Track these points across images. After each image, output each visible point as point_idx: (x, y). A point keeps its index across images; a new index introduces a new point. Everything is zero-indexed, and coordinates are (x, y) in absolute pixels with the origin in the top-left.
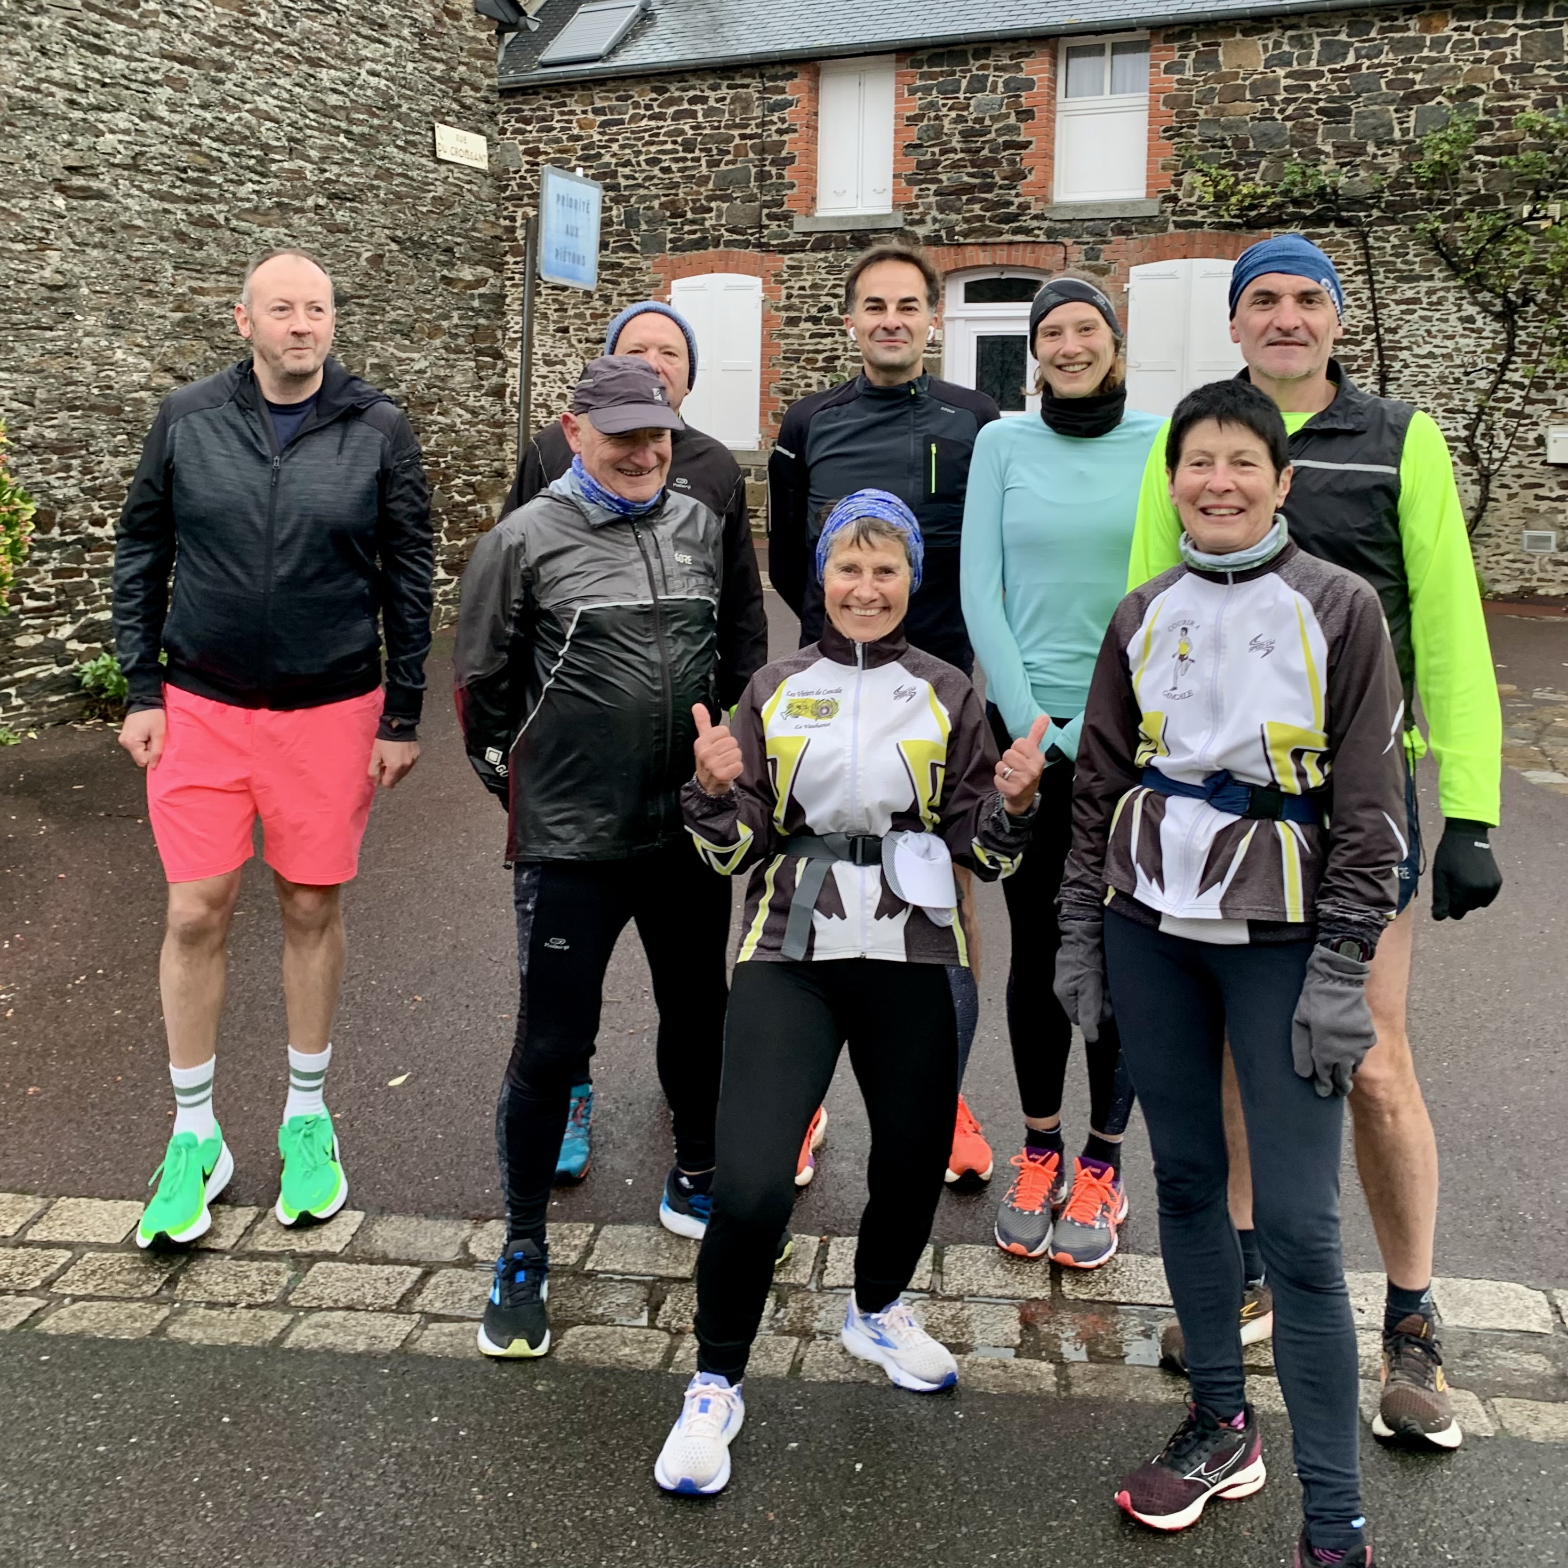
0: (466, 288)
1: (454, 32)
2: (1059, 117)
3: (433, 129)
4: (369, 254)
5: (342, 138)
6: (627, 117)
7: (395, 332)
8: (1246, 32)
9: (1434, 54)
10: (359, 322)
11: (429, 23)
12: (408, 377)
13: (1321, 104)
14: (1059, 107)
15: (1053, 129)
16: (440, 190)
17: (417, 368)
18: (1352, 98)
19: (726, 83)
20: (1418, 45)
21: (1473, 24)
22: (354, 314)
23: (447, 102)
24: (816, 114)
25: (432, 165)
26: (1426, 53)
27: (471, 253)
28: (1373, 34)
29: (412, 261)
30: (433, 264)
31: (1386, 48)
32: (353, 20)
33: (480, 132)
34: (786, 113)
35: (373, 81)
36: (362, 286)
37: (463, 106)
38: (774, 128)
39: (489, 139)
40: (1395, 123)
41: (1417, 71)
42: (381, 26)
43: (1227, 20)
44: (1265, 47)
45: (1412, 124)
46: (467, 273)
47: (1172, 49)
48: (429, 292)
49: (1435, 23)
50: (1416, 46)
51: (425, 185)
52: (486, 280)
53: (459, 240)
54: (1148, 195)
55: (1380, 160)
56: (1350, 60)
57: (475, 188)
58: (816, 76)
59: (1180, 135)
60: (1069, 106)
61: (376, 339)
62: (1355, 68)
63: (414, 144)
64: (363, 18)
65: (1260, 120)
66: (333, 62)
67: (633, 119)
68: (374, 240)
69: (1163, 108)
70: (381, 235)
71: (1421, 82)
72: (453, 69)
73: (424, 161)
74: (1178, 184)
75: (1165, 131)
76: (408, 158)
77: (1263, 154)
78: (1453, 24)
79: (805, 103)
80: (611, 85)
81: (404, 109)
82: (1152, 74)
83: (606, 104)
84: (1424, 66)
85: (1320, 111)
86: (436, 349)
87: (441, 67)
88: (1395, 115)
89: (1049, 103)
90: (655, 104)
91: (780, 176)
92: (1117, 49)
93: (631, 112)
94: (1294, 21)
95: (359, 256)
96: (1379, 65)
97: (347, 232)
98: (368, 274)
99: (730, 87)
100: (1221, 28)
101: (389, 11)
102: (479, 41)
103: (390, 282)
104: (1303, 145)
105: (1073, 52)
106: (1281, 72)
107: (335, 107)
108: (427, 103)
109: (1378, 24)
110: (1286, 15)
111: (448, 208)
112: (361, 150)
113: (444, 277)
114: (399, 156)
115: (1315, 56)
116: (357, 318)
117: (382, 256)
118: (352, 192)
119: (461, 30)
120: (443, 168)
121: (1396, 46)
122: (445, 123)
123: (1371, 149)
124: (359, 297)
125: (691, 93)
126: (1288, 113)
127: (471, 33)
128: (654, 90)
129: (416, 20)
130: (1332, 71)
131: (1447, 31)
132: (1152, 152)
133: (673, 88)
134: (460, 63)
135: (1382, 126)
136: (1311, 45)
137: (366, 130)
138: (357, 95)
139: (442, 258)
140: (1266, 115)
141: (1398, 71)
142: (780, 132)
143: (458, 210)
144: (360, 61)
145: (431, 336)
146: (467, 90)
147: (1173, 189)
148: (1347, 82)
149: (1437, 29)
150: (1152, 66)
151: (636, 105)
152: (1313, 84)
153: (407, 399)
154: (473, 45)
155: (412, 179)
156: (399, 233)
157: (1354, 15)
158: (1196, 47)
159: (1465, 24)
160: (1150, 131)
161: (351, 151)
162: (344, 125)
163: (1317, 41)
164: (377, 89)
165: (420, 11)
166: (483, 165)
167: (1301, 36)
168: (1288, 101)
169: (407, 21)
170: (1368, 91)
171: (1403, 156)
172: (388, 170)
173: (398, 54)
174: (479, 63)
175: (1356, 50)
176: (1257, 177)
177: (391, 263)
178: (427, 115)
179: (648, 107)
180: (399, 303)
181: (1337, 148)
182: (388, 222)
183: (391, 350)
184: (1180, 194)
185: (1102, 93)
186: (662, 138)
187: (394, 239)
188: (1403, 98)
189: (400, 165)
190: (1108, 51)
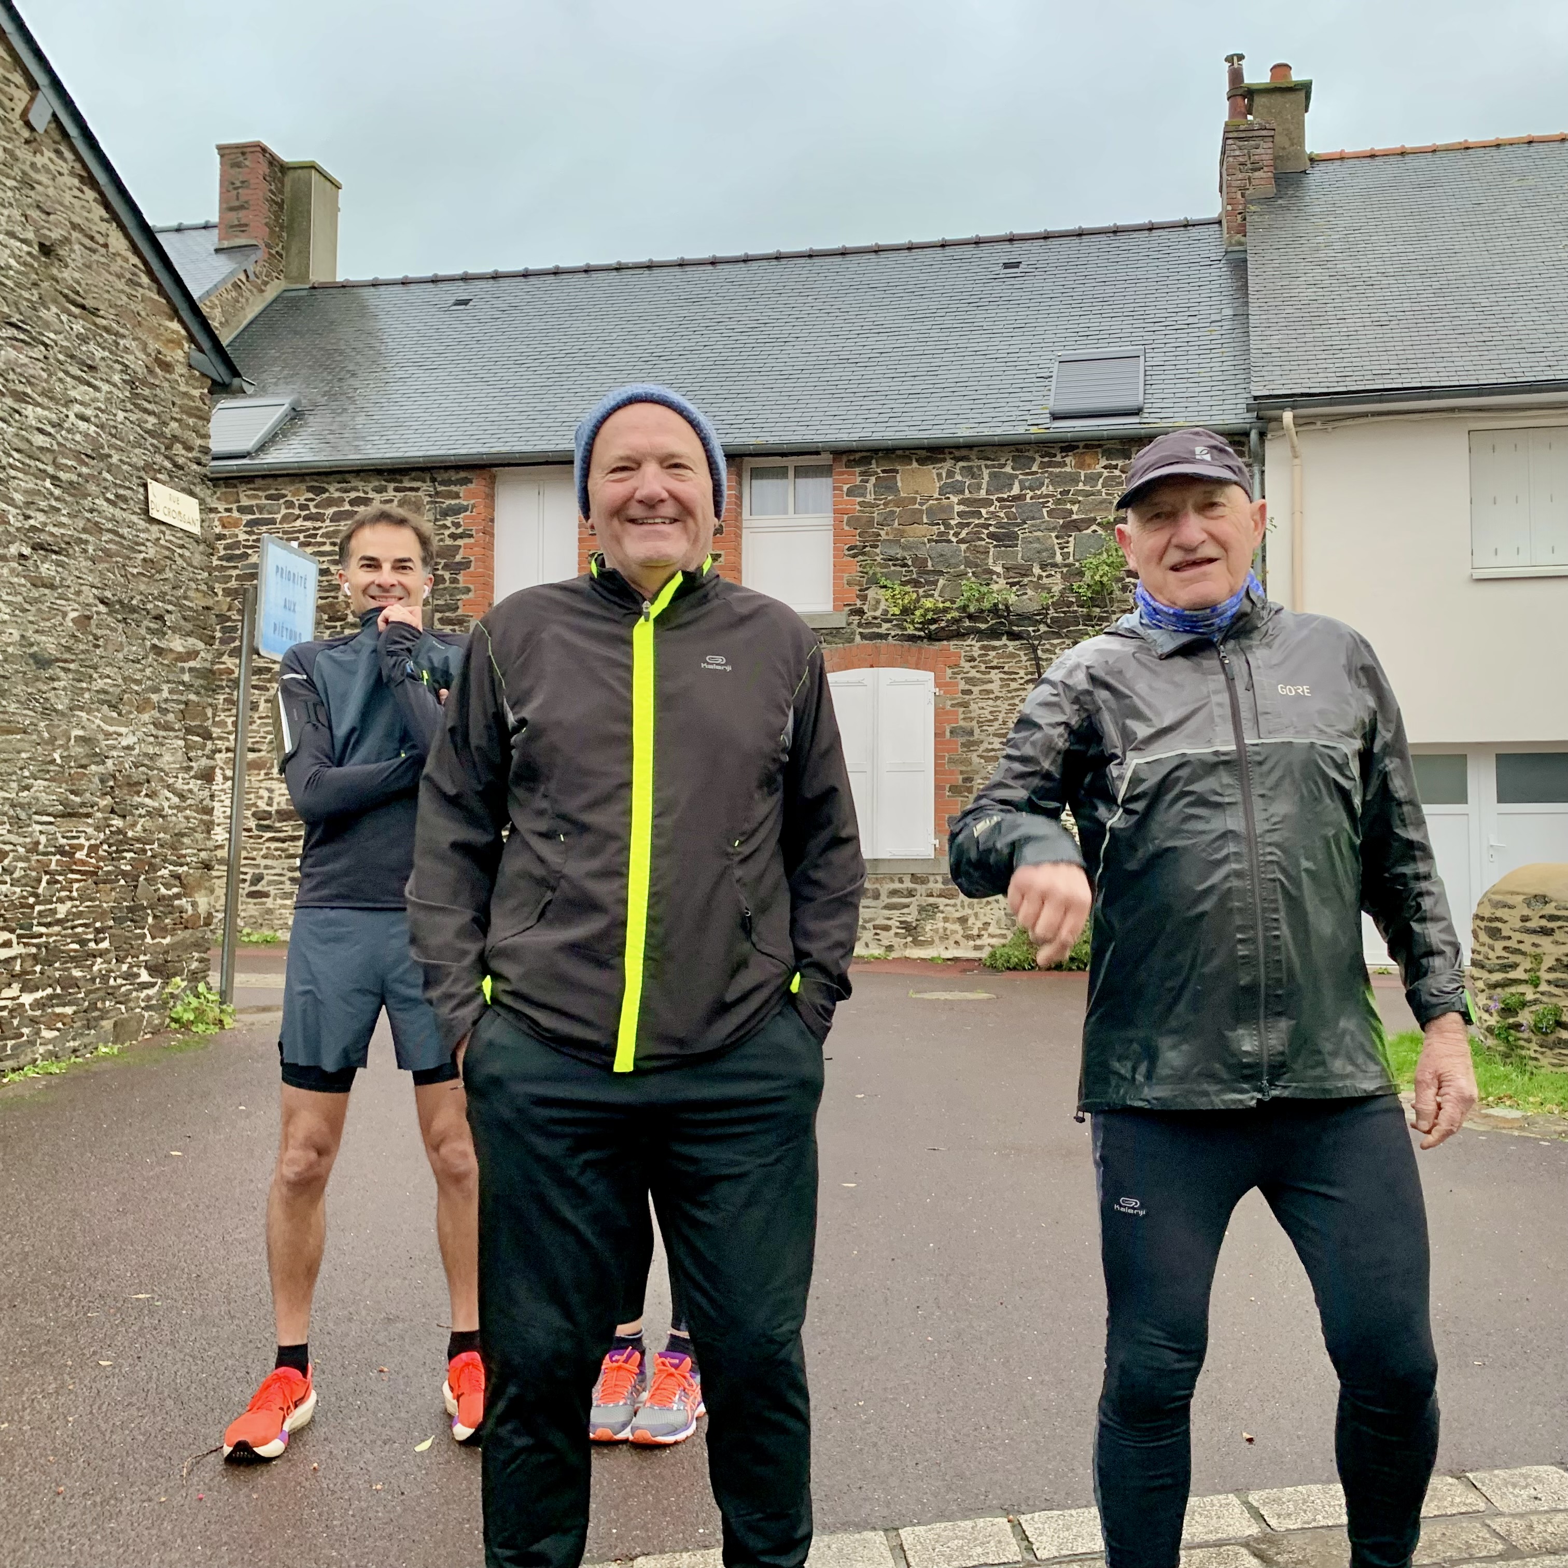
0: (177, 660)
1: (166, 384)
2: (745, 532)
3: (145, 486)
4: (75, 614)
5: (48, 483)
6: (279, 517)
7: (103, 702)
8: (922, 461)
9: (1087, 488)
10: (64, 689)
11: (141, 371)
12: (115, 754)
13: (992, 529)
14: (745, 524)
15: (740, 544)
16: (151, 552)
17: (124, 743)
18: (1018, 525)
19: (392, 486)
20: (1075, 480)
21: (1120, 463)
22: (59, 679)
23: (159, 459)
24: (492, 520)
25: (142, 524)
26: (1081, 486)
27: (182, 622)
28: (1034, 468)
29: (121, 626)
30: (143, 631)
31: (1047, 481)
32: (61, 357)
33: (192, 494)
34: (460, 518)
35: (83, 425)
36: (69, 649)
37: (176, 465)
38: (447, 532)
39: (202, 502)
40: (1057, 547)
41: (1073, 503)
42: (91, 367)
43: (904, 449)
44: (939, 475)
45: (1071, 550)
46: (178, 644)
47: (853, 474)
48: (139, 662)
49: (1088, 460)
50: (1073, 480)
51: (135, 546)
52: (197, 653)
53: (170, 607)
54: (835, 608)
55: (1045, 581)
56: (1016, 490)
57: (187, 554)
58: (492, 482)
59: (864, 554)
60: (755, 523)
61: (81, 709)
62: (1020, 498)
63: (125, 499)
64: (72, 357)
65: (937, 542)
66: (39, 399)
67: (285, 518)
68: (81, 599)
69: (846, 528)
70: (89, 594)
71: (1079, 511)
72: (165, 424)
73: (134, 518)
74: (864, 598)
75: (849, 549)
76: (118, 513)
77: (941, 573)
78: (1104, 462)
79: (481, 508)
80: (259, 483)
81: (115, 460)
82: (835, 496)
83: (254, 502)
84: (1080, 498)
85: (991, 536)
86: (144, 724)
87: (152, 420)
88: (1056, 541)
89: (736, 520)
90: (311, 504)
91: (454, 581)
92: (801, 472)
93: (284, 511)
94: (964, 452)
95: (65, 615)
96: (1041, 497)
97: (52, 587)
98: (74, 636)
99: (396, 490)
100: (899, 457)
101: (99, 353)
102: (191, 398)
103: (97, 646)
104: (977, 566)
105: (757, 473)
106: (954, 499)
107: (41, 449)
108: (138, 457)
109: (1039, 460)
110: (958, 447)
111: (159, 572)
112: (68, 499)
113: (154, 646)
114: (110, 510)
115: (984, 486)
116: (62, 684)
117: (89, 618)
118: (56, 544)
119: (173, 384)
120: (155, 528)
121: (1056, 480)
122: (156, 480)
123: (1037, 570)
124: (65, 661)
125: (353, 495)
126: (961, 537)
127: (183, 388)
128: (310, 489)
129: (127, 366)
130: (999, 500)
131: (1098, 469)
132: (838, 569)
133: (332, 489)
134: (172, 418)
135: (1047, 550)
136: (981, 476)
137: (74, 478)
138: (66, 439)
139: (152, 625)
140: (942, 539)
141: (1058, 502)
142: (453, 536)
143: (169, 574)
144: (70, 401)
145: (140, 710)
146: (178, 448)
147: (859, 603)
148: (1013, 510)
149: (1089, 466)
150: (835, 488)
151: (290, 505)
152: (983, 511)
153: (114, 777)
154: (186, 401)
155: (122, 537)
156: (108, 594)
157: (1017, 450)
158: (876, 473)
159: (1114, 463)
160: (835, 549)
161: (57, 499)
162: (50, 470)
163: (986, 473)
164: (86, 435)
165: (131, 357)
166: (196, 530)
167: (971, 467)
168: (962, 526)
169: (118, 367)
170: (1033, 518)
171: (1064, 577)
172: (96, 524)
173: (108, 400)
174: (191, 421)
175: (1020, 482)
176: (936, 594)
177: (98, 626)
178: (138, 469)
179: (303, 507)
180: (108, 670)
181: (1007, 569)
182: (97, 582)
183: (98, 721)
184: (865, 608)
185: (786, 513)
186: (319, 539)
187: (102, 602)
188: (1063, 526)
189: (110, 520)
190: (791, 473)
